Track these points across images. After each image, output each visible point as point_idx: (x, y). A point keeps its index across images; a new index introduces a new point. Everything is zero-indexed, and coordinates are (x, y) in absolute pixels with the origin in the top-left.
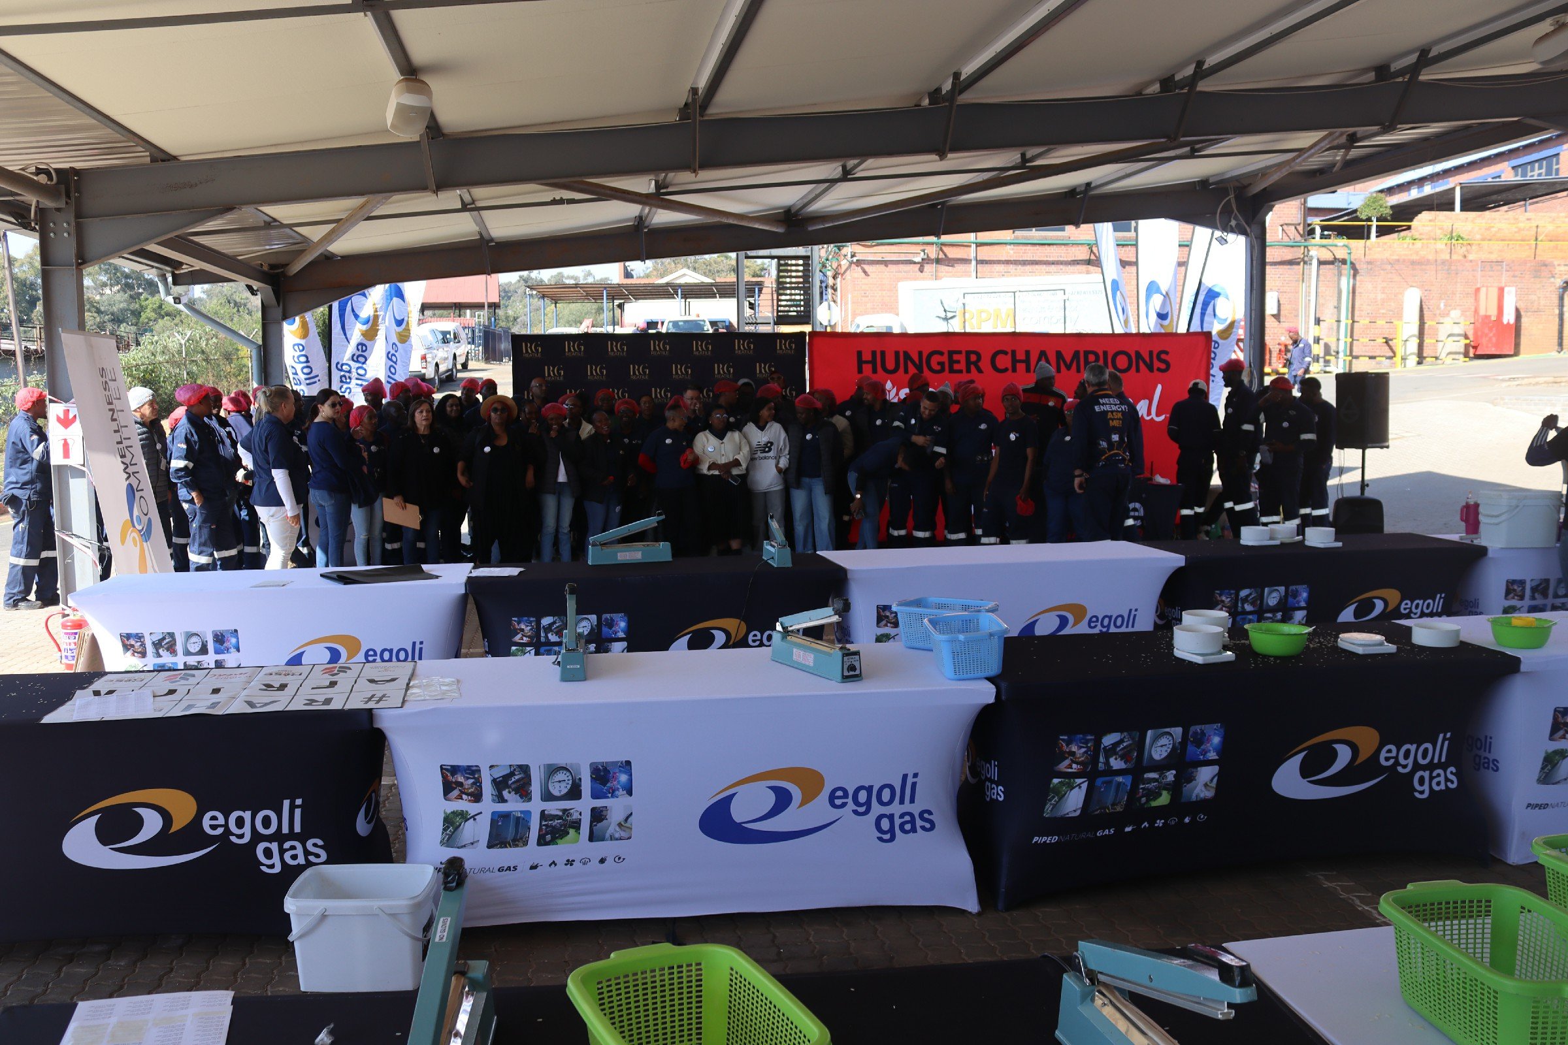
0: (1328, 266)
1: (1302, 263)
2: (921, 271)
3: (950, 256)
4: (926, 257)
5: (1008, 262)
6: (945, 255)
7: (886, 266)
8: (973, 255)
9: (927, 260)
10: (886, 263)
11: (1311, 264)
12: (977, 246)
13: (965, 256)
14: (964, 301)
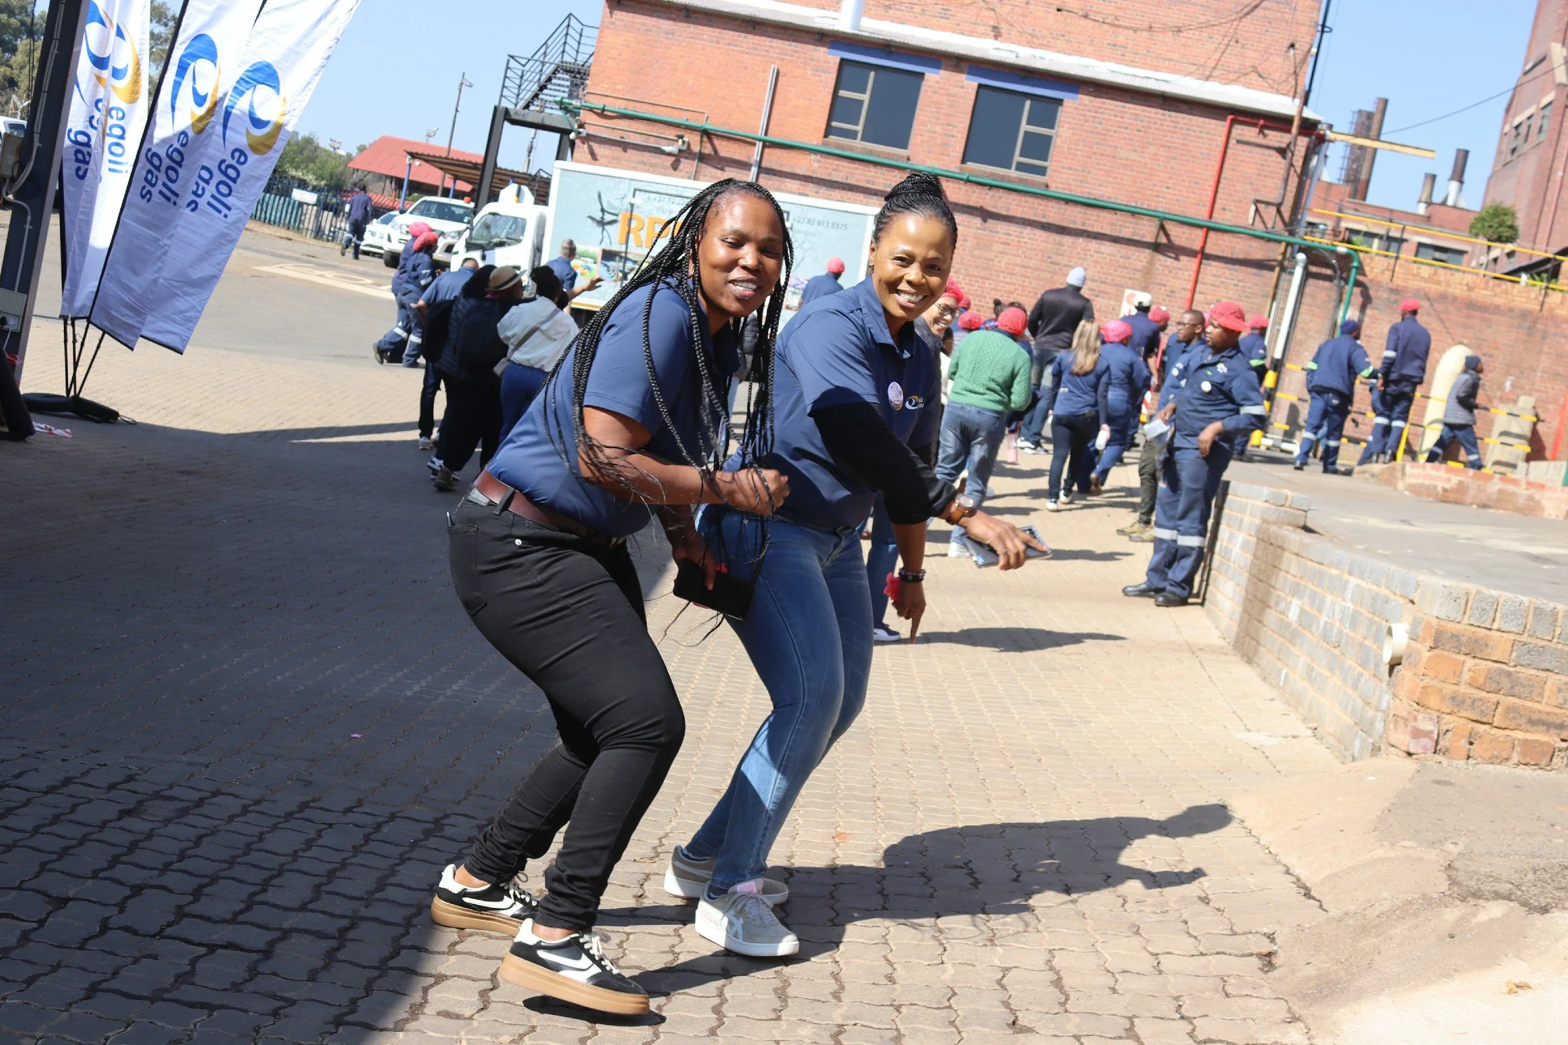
0: (1321, 283)
1: (1277, 269)
2: (675, 166)
3: (723, 153)
4: (685, 148)
5: (807, 179)
6: (716, 151)
7: (625, 150)
8: (756, 157)
9: (685, 153)
10: (625, 146)
11: (1292, 274)
12: (764, 147)
13: (744, 159)
14: (633, 201)
